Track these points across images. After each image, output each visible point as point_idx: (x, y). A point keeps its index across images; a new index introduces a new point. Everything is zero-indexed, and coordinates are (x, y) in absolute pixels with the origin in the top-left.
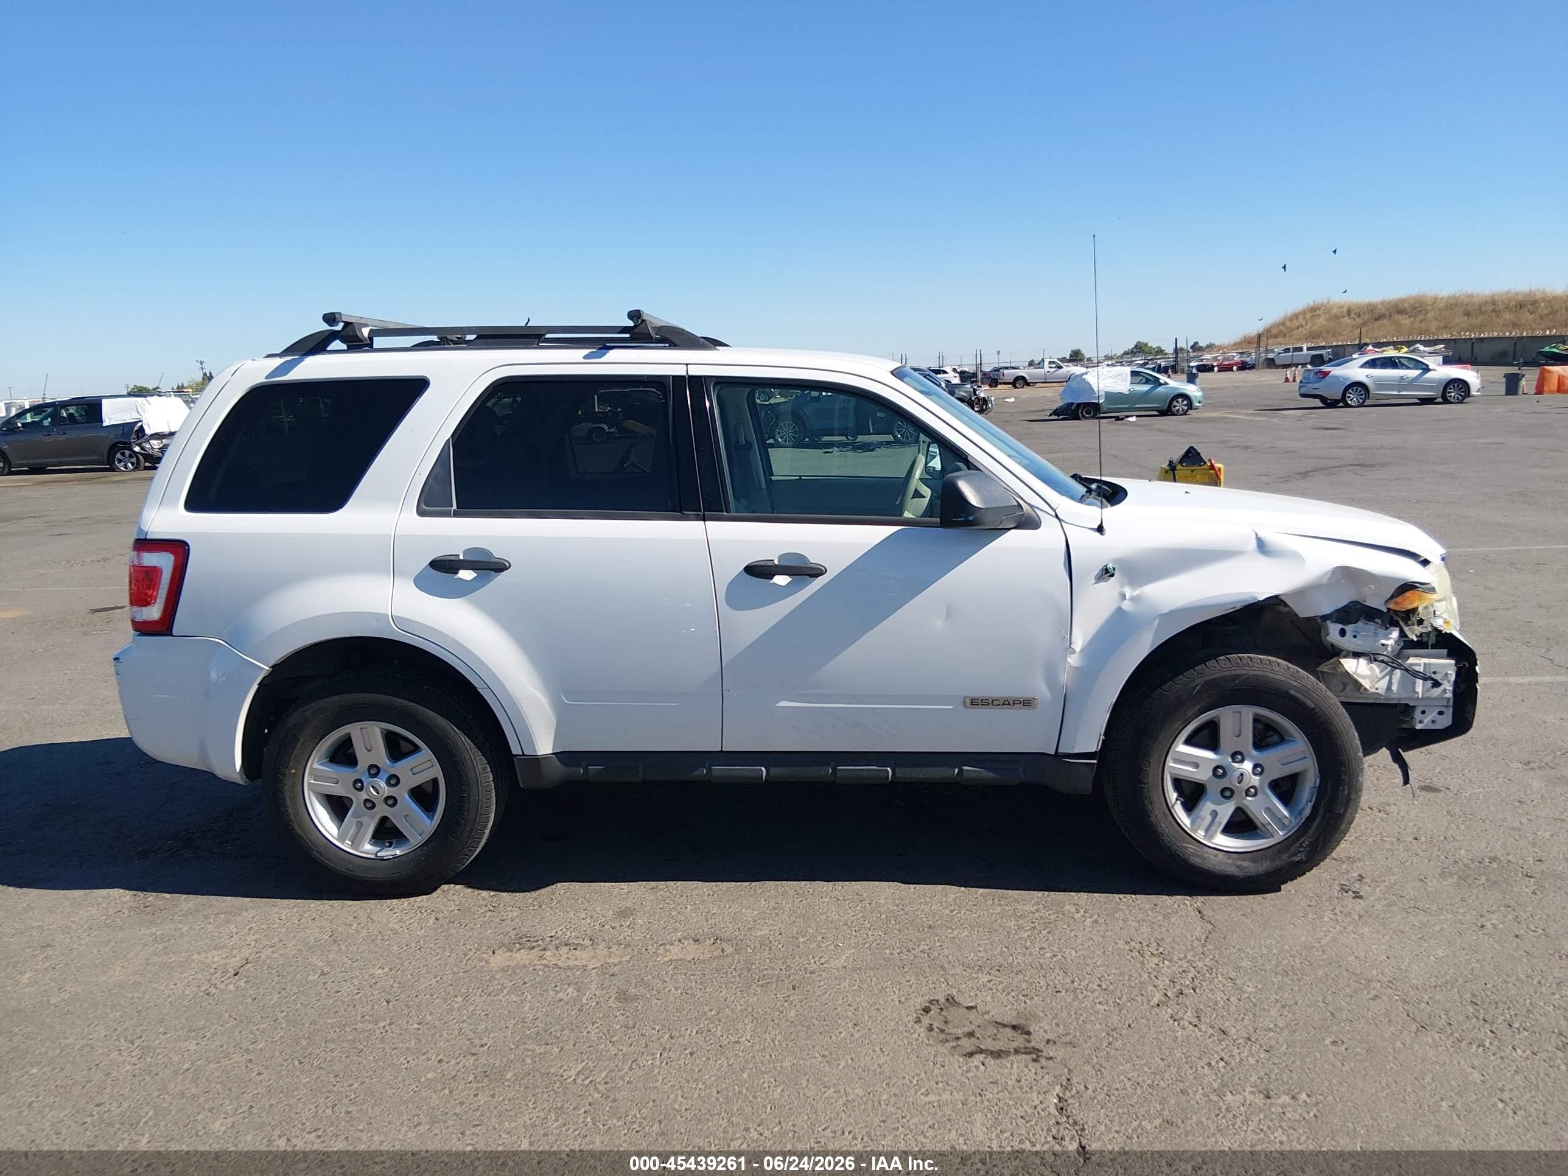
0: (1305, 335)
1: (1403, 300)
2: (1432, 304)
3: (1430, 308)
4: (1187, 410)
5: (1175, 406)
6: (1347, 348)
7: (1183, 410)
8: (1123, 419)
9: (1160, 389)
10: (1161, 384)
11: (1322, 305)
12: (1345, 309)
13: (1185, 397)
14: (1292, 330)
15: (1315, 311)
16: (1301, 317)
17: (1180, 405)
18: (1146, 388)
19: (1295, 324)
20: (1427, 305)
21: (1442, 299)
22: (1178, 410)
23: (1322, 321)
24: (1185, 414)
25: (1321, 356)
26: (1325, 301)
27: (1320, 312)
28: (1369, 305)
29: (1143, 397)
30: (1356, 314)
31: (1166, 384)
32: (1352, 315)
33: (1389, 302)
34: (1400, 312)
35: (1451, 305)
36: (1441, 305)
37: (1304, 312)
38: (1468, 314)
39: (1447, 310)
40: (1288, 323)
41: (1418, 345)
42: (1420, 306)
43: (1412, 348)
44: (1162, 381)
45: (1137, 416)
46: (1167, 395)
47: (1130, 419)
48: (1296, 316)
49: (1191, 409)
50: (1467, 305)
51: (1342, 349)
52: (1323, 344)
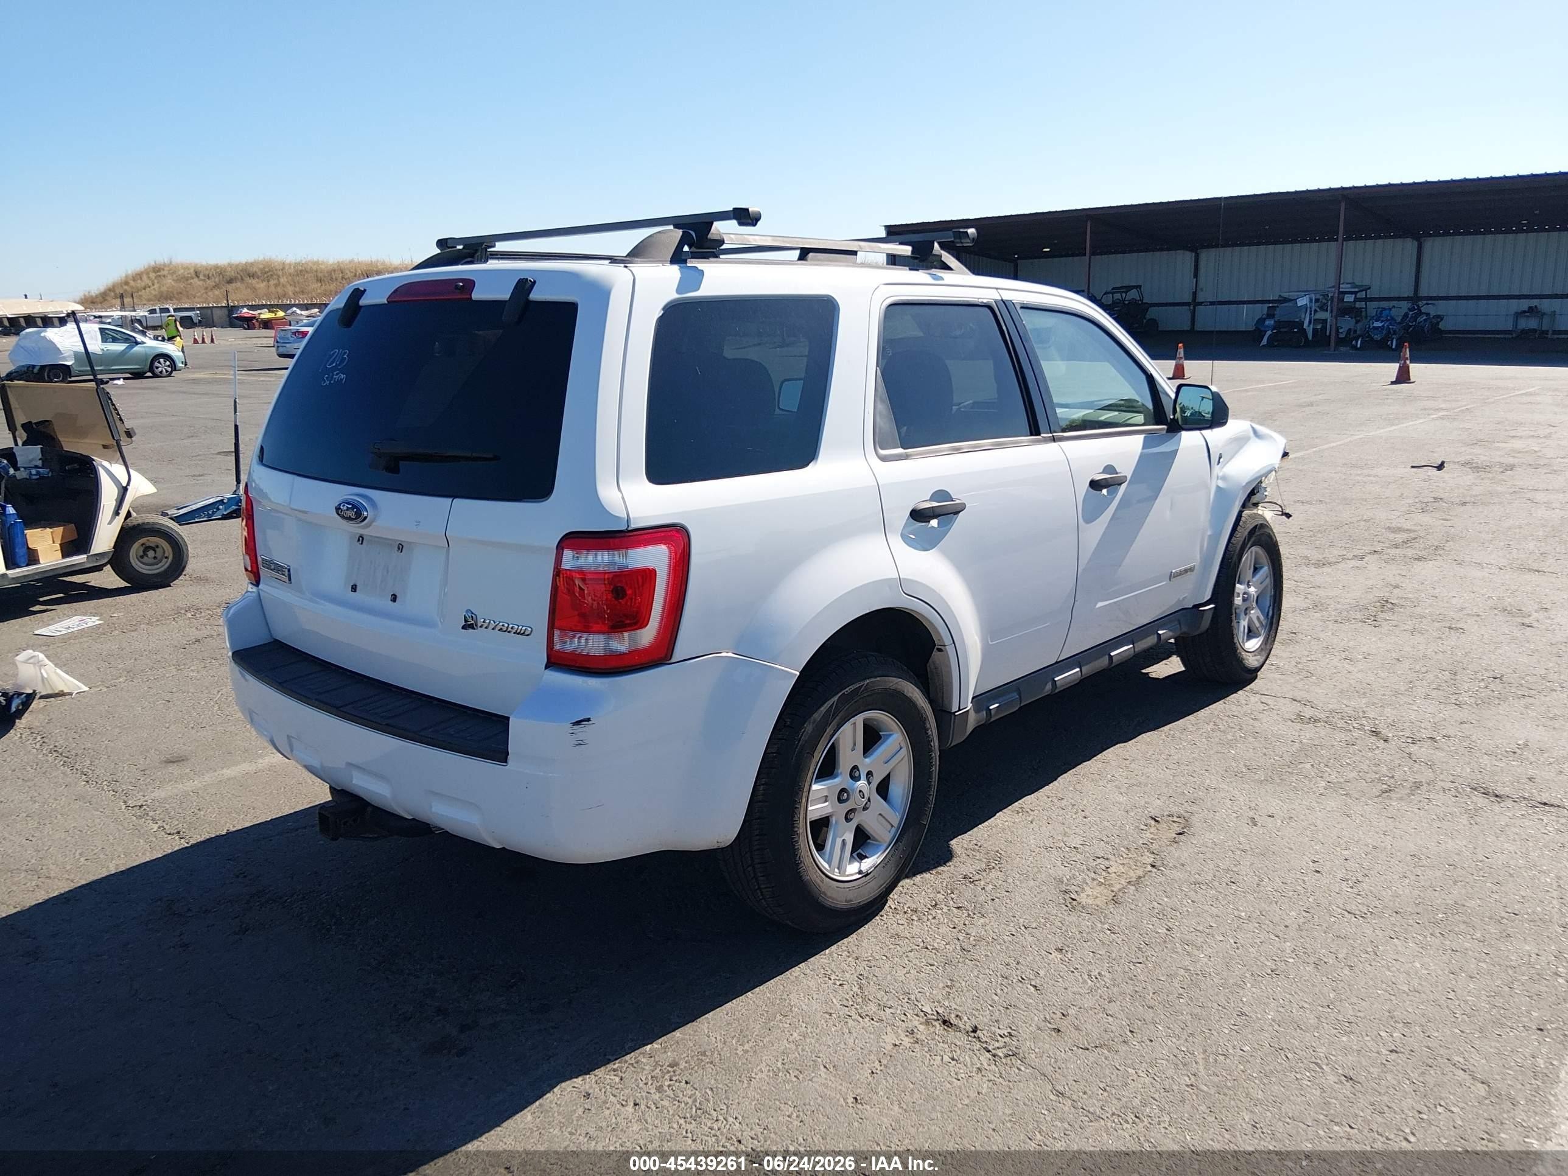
0: (155, 296)
1: (252, 264)
2: (282, 270)
3: (280, 273)
4: (171, 372)
5: (157, 368)
6: (214, 310)
7: (167, 371)
8: (107, 382)
9: (137, 349)
10: (137, 343)
11: (165, 265)
12: (192, 271)
13: (167, 357)
14: (138, 290)
15: (159, 270)
16: (145, 277)
17: (162, 366)
18: (119, 347)
19: (140, 284)
20: (276, 270)
21: (290, 265)
22: (161, 372)
23: (169, 281)
24: (169, 375)
25: (190, 318)
26: (167, 261)
27: (165, 273)
28: (216, 267)
29: (119, 357)
30: (205, 276)
31: (143, 343)
32: (201, 277)
33: (237, 266)
34: (252, 275)
35: (301, 271)
36: (292, 271)
37: (147, 272)
38: (319, 280)
39: (298, 275)
40: (132, 283)
41: (294, 309)
42: (270, 271)
43: (289, 311)
44: (139, 340)
45: (125, 379)
46: (146, 355)
47: (116, 382)
48: (138, 276)
49: (175, 370)
50: (316, 271)
51: (209, 311)
52: (186, 306)
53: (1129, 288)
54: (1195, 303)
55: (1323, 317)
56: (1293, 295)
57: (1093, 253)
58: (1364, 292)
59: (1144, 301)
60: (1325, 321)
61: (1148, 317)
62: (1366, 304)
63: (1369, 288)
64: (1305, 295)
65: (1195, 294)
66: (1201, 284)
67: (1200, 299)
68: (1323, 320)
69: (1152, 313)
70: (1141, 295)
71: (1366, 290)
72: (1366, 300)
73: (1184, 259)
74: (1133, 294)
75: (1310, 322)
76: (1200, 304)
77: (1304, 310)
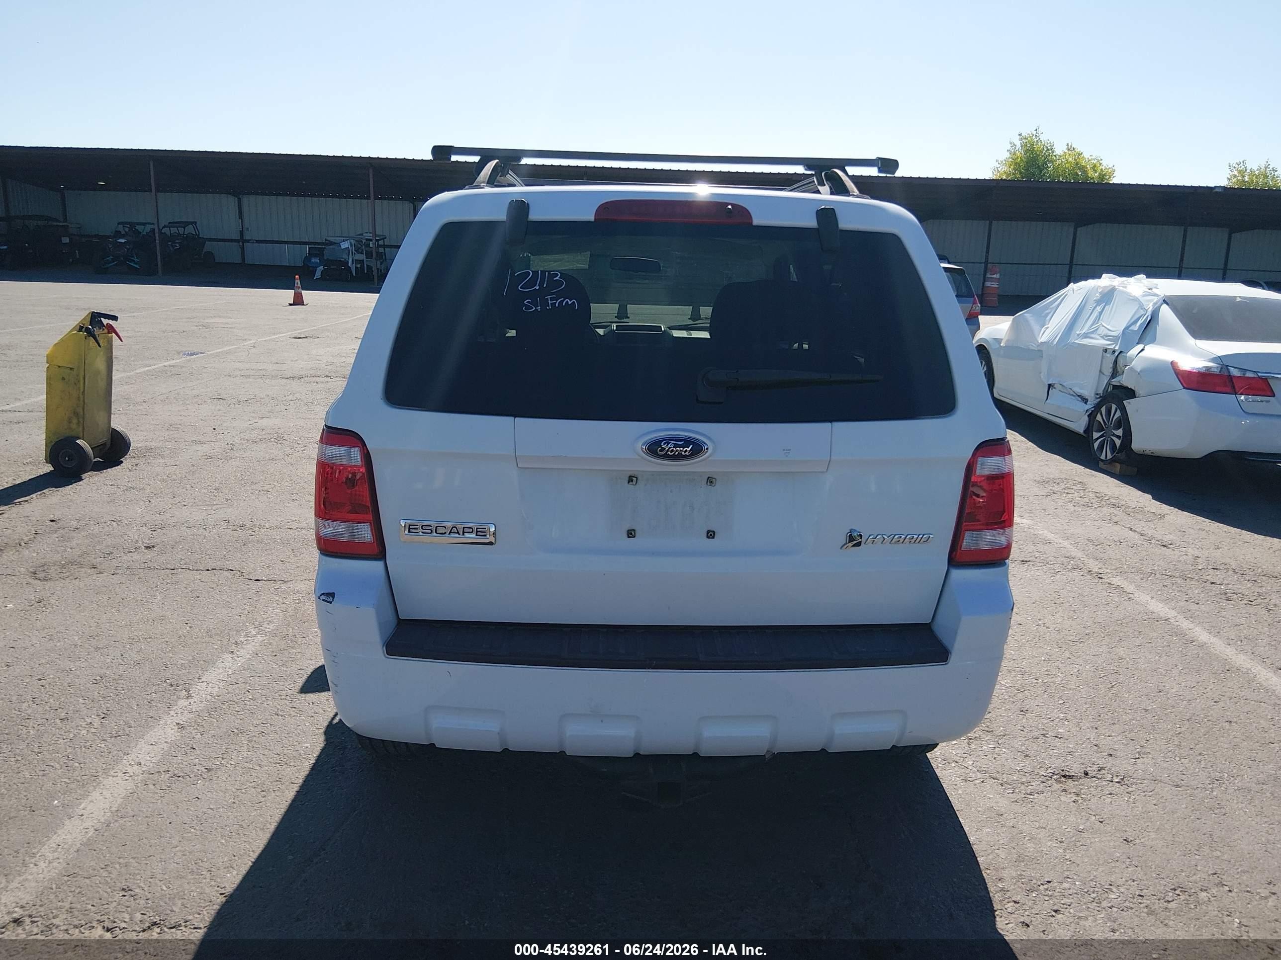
53: (186, 224)
54: (242, 240)
55: (361, 259)
56: (338, 240)
57: (158, 191)
58: (382, 241)
59: (200, 236)
60: (362, 262)
61: (205, 250)
62: (384, 250)
63: (386, 238)
64: (347, 240)
65: (242, 233)
66: (246, 225)
67: (247, 237)
68: (360, 260)
69: (208, 246)
70: (196, 228)
71: (384, 239)
72: (384, 246)
73: (229, 203)
74: (190, 229)
75: (353, 263)
76: (248, 241)
77: (347, 252)
